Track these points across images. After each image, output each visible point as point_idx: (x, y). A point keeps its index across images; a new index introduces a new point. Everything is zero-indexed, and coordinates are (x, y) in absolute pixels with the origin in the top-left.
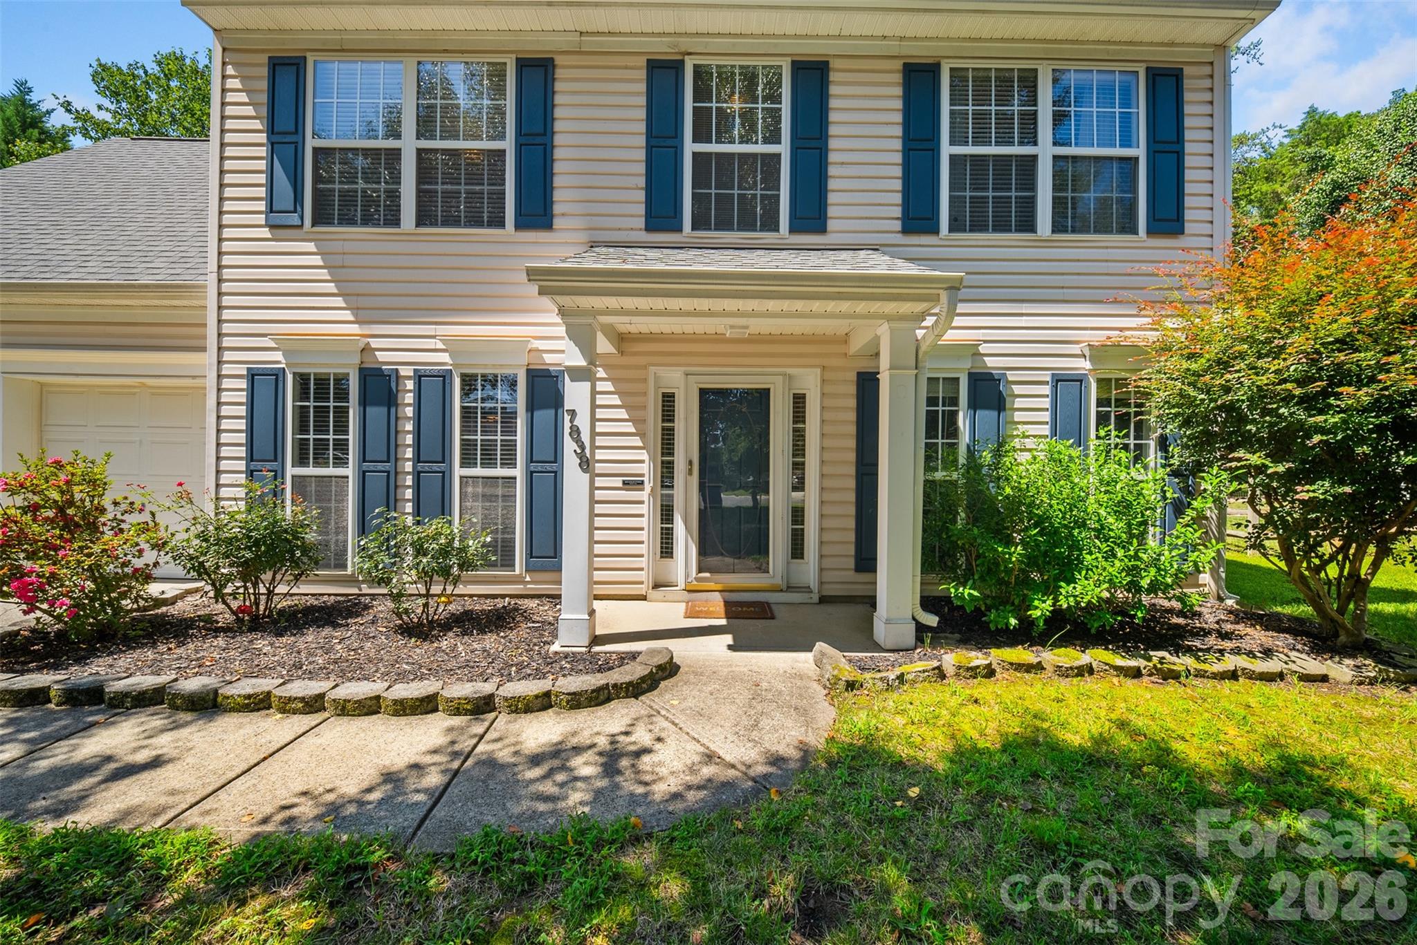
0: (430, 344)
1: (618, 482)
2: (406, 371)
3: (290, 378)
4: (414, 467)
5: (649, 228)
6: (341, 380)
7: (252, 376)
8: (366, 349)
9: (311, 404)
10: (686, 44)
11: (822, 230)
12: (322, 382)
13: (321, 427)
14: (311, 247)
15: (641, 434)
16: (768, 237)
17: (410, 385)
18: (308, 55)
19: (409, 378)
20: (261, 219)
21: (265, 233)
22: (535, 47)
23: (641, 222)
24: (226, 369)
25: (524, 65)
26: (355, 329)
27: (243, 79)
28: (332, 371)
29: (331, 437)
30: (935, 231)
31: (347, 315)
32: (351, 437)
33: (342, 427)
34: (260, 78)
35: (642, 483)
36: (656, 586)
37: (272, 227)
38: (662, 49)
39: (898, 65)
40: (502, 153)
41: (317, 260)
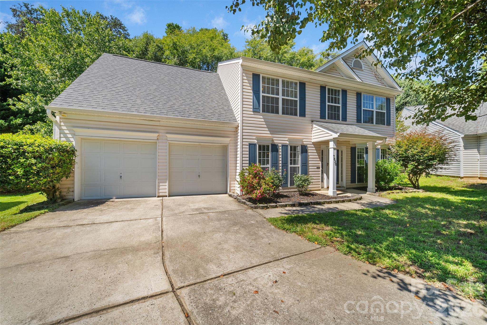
0: (284, 139)
1: (316, 167)
2: (280, 145)
3: (258, 146)
4: (282, 165)
5: (321, 118)
6: (268, 146)
7: (250, 145)
8: (273, 140)
9: (262, 151)
10: (327, 84)
11: (346, 121)
12: (264, 146)
13: (264, 157)
14: (261, 117)
15: (319, 158)
16: (338, 121)
17: (280, 148)
18: (261, 74)
19: (280, 146)
20: (252, 110)
21: (252, 113)
22: (303, 80)
23: (319, 117)
24: (244, 143)
25: (300, 83)
26: (270, 135)
27: (247, 77)
28: (266, 144)
29: (266, 159)
30: (361, 123)
31: (268, 132)
32: (270, 159)
33: (268, 157)
34: (250, 77)
35: (320, 168)
36: (322, 188)
37: (253, 112)
38: (323, 84)
39: (356, 92)
40: (297, 101)
41: (263, 120)
